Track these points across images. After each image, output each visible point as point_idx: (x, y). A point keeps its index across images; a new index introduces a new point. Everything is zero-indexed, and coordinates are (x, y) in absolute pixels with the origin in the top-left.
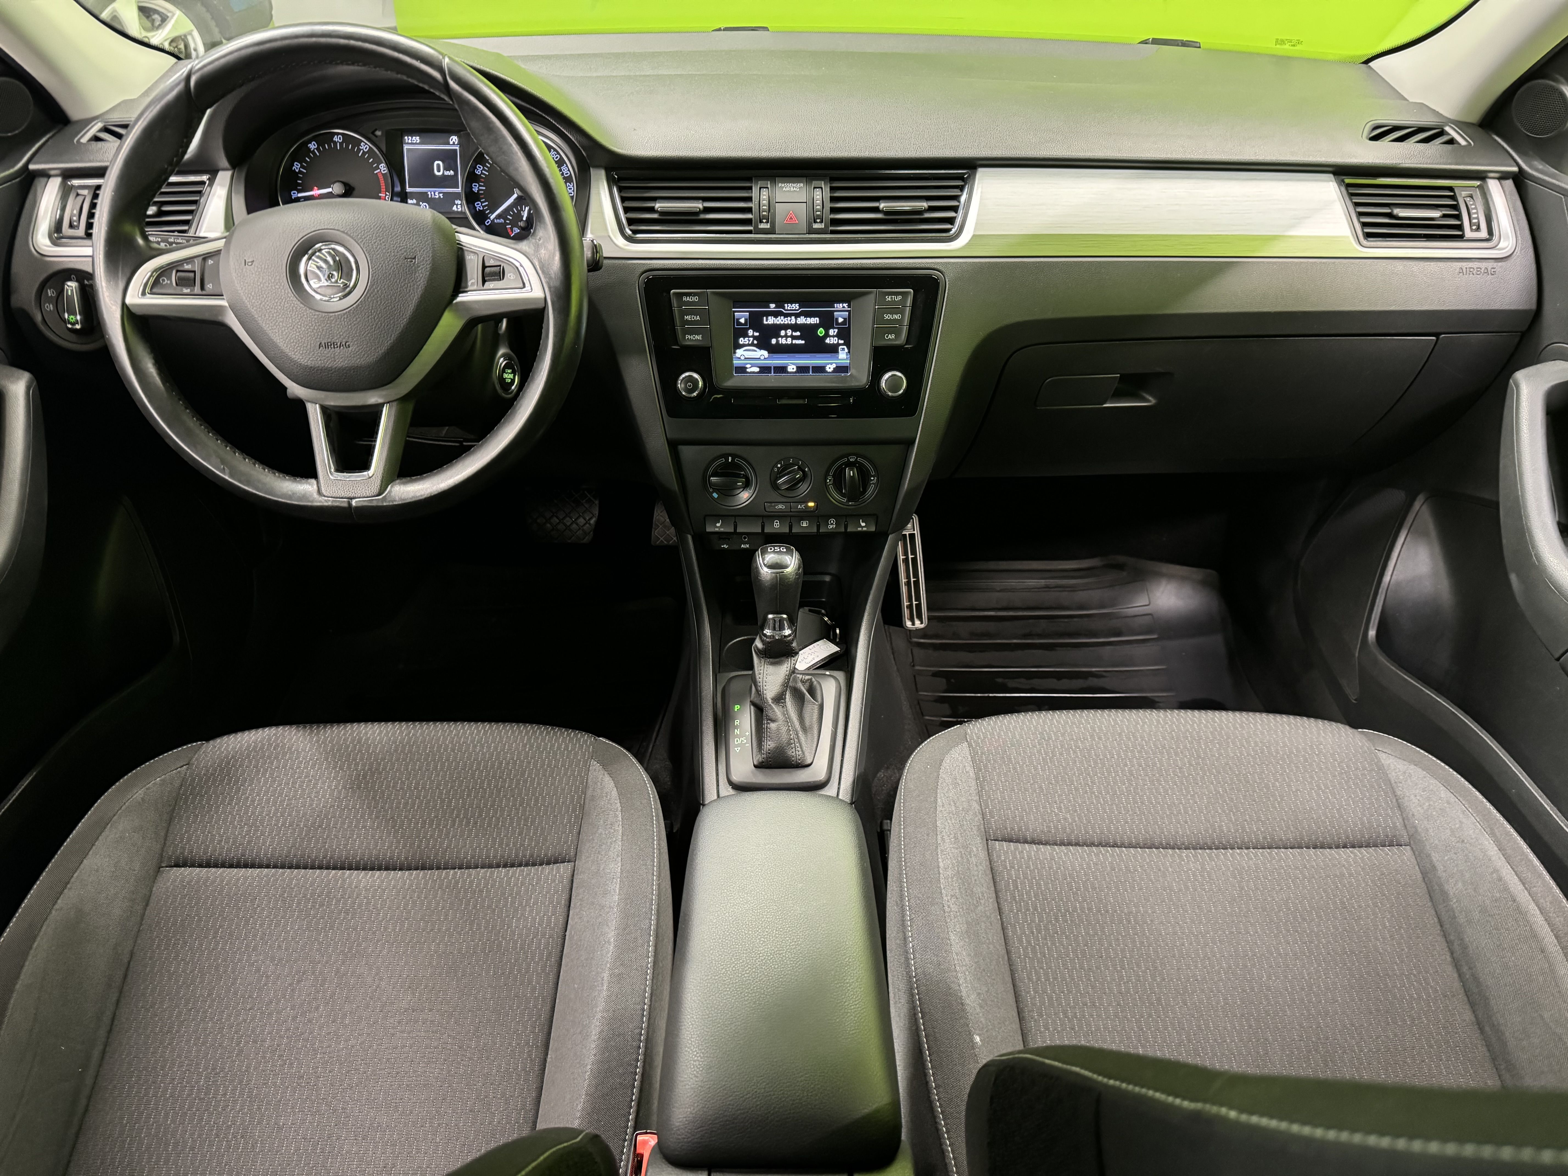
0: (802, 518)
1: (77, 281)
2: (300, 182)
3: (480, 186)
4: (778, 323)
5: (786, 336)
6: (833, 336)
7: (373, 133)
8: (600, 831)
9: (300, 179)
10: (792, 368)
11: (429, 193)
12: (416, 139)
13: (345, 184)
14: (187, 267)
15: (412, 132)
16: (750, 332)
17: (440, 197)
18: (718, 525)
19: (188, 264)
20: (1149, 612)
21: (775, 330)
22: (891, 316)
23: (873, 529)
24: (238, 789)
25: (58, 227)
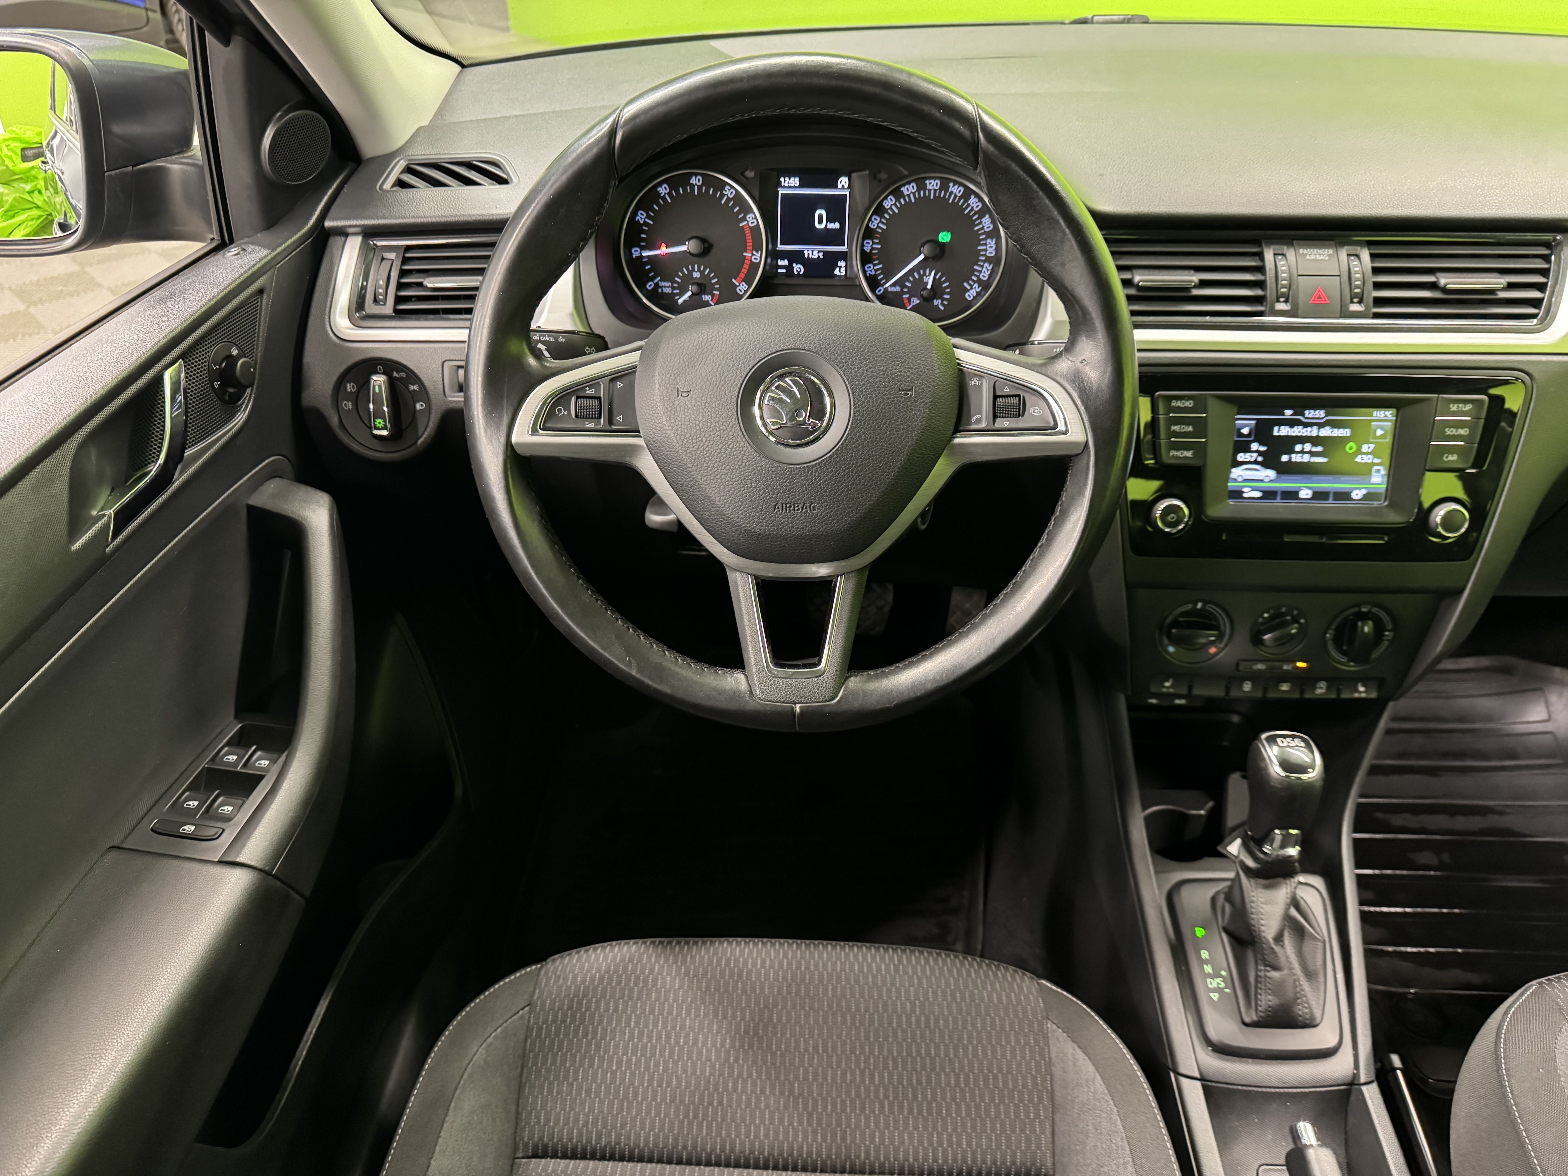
0: (1284, 680)
1: (384, 373)
2: (645, 236)
3: (874, 243)
4: (1294, 434)
5: (1302, 452)
6: (1367, 453)
7: (743, 174)
8: (1091, 1142)
9: (644, 232)
10: (1305, 493)
11: (806, 252)
12: (795, 181)
13: (703, 240)
14: (589, 392)
15: (790, 174)
16: (1255, 446)
17: (819, 256)
18: (1167, 684)
19: (590, 387)
20: (1549, 729)
21: (1288, 444)
22: (1454, 430)
23: (1374, 695)
24: (598, 1047)
25: (359, 303)
